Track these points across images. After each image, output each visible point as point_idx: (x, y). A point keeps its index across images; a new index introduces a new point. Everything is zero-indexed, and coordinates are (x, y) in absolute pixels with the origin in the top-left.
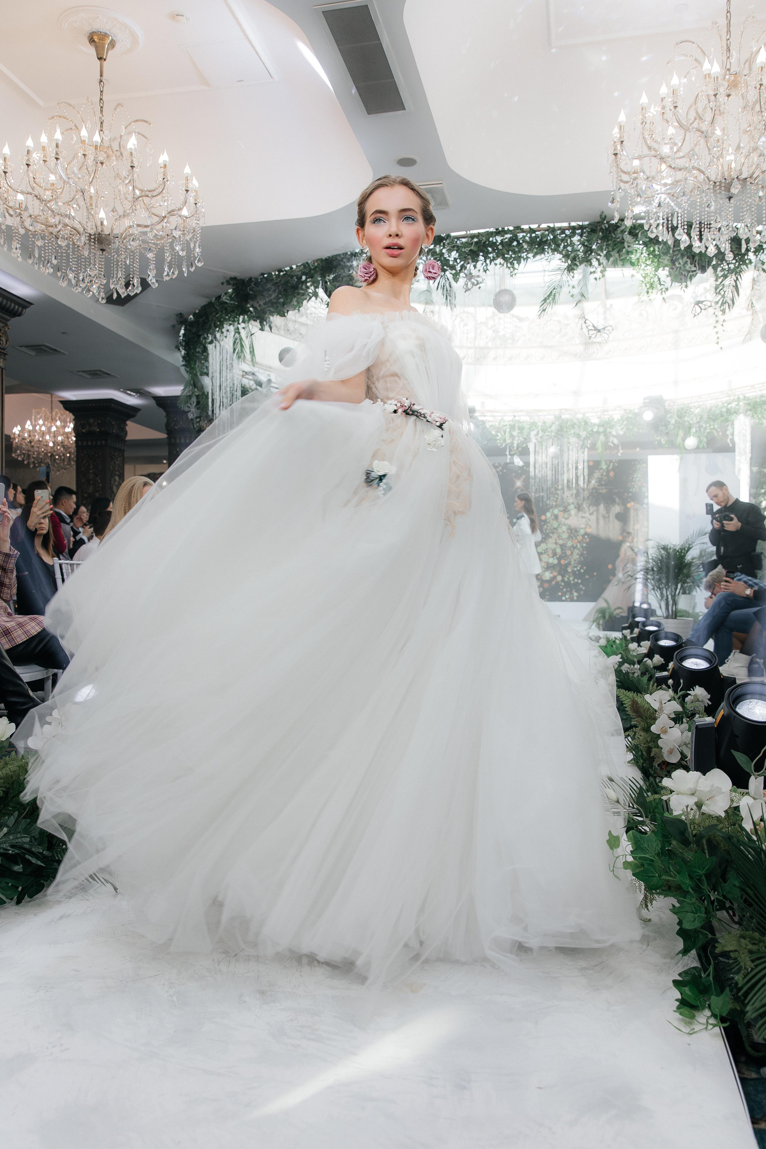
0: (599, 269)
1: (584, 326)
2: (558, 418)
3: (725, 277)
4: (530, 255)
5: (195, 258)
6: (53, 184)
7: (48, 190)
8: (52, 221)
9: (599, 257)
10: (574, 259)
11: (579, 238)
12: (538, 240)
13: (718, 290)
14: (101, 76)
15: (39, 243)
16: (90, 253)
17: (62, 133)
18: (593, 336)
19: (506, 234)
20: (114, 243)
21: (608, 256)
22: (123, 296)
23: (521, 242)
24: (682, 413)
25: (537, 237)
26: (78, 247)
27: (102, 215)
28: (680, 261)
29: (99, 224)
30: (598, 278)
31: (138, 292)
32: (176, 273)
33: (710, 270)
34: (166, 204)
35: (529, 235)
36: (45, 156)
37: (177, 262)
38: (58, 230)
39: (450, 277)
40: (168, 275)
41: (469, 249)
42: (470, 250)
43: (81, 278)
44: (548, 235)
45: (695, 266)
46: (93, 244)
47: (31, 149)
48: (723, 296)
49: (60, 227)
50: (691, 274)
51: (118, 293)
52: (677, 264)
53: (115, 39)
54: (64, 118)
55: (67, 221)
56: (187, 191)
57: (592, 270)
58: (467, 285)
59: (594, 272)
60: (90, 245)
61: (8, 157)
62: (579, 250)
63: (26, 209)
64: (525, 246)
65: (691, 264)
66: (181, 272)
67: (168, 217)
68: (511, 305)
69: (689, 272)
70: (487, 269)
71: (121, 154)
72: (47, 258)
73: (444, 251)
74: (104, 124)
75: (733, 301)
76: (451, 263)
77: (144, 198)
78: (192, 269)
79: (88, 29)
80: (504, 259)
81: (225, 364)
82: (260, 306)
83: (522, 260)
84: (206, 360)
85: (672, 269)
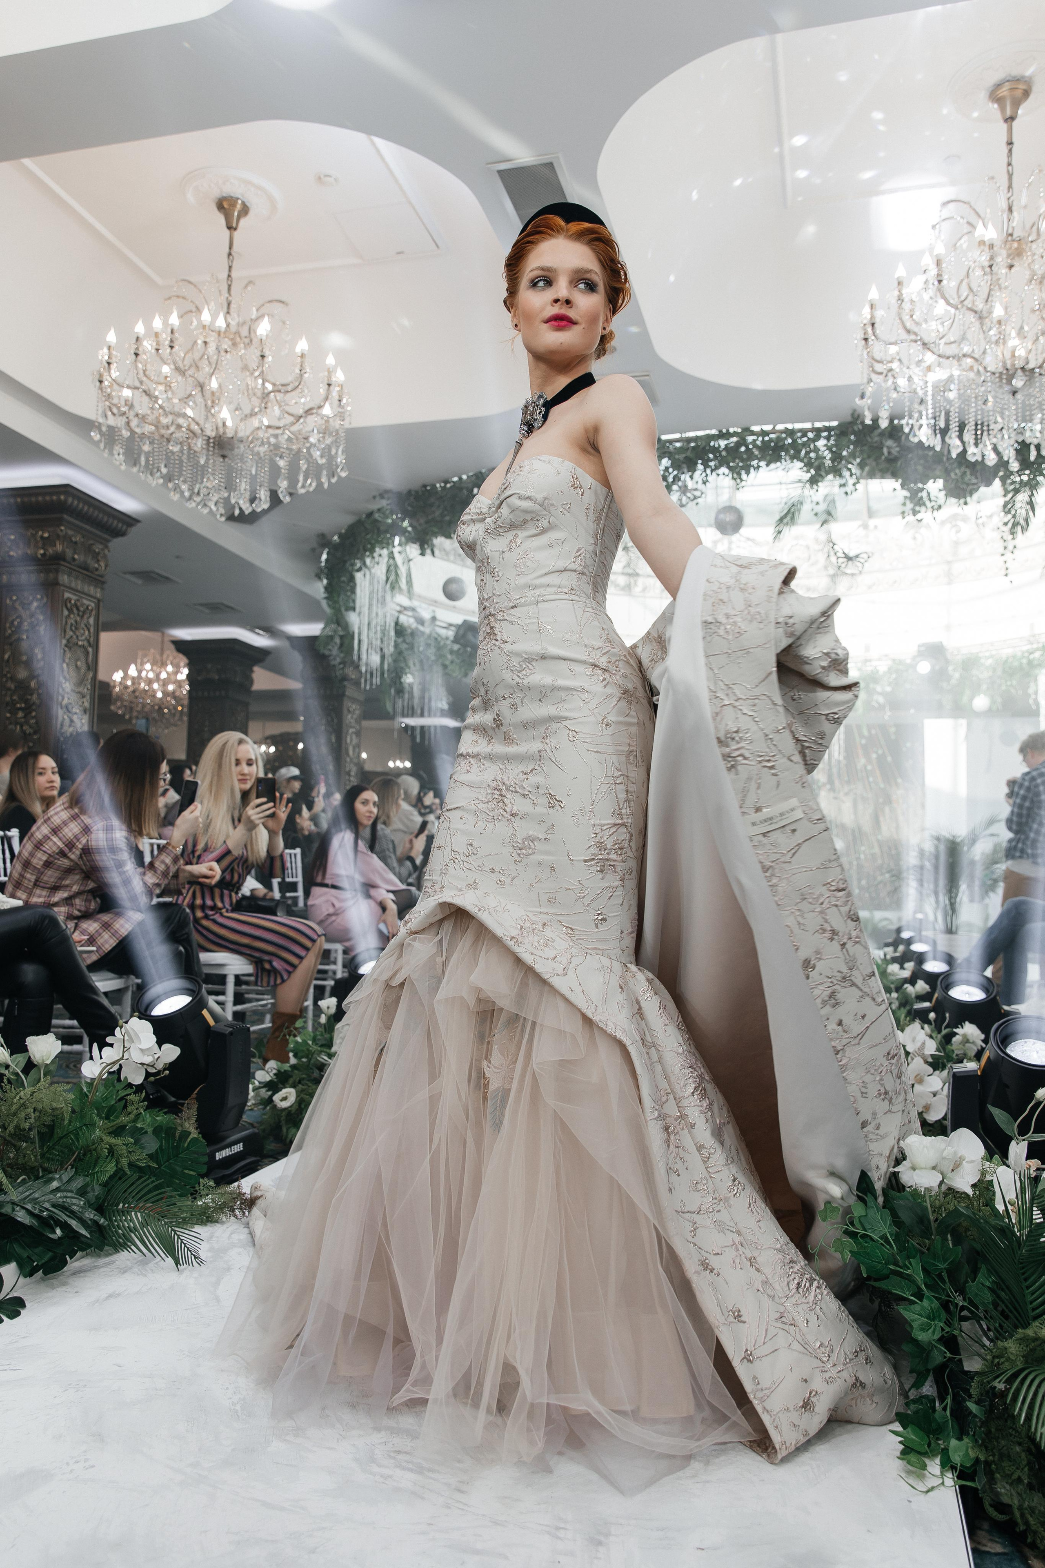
0: (851, 481)
1: (832, 553)
3: (1016, 491)
4: (763, 464)
5: (338, 467)
6: (166, 377)
7: (161, 384)
8: (165, 421)
9: (850, 466)
10: (818, 469)
11: (825, 442)
12: (772, 444)
13: (1007, 508)
14: (231, 248)
15: (146, 448)
16: (207, 460)
17: (181, 317)
18: (843, 566)
19: (732, 437)
20: (239, 448)
21: (861, 466)
22: (247, 512)
23: (751, 447)
24: (968, 664)
25: (771, 440)
26: (195, 452)
27: (225, 414)
28: (957, 471)
29: (220, 425)
30: (849, 492)
31: (266, 506)
32: (314, 484)
33: (996, 483)
34: (303, 400)
35: (760, 439)
36: (158, 343)
37: (315, 470)
38: (170, 432)
40: (303, 486)
41: (684, 455)
42: (686, 457)
43: (196, 491)
44: (786, 439)
45: (976, 478)
46: (211, 449)
47: (141, 336)
48: (1014, 516)
49: (172, 429)
50: (971, 487)
51: (241, 509)
52: (953, 475)
53: (248, 204)
54: (184, 298)
55: (181, 421)
56: (329, 385)
57: (843, 481)
58: (680, 500)
59: (844, 485)
60: (208, 450)
61: (113, 345)
62: (825, 458)
63: (131, 407)
64: (756, 452)
65: (971, 474)
66: (320, 484)
67: (306, 417)
68: (737, 526)
69: (968, 485)
70: (708, 481)
71: (251, 341)
72: (156, 465)
74: (233, 306)
75: (1027, 521)
77: (277, 394)
78: (334, 480)
79: (217, 194)
80: (729, 467)
81: (375, 596)
82: (420, 525)
83: (752, 470)
84: (353, 591)
85: (946, 481)
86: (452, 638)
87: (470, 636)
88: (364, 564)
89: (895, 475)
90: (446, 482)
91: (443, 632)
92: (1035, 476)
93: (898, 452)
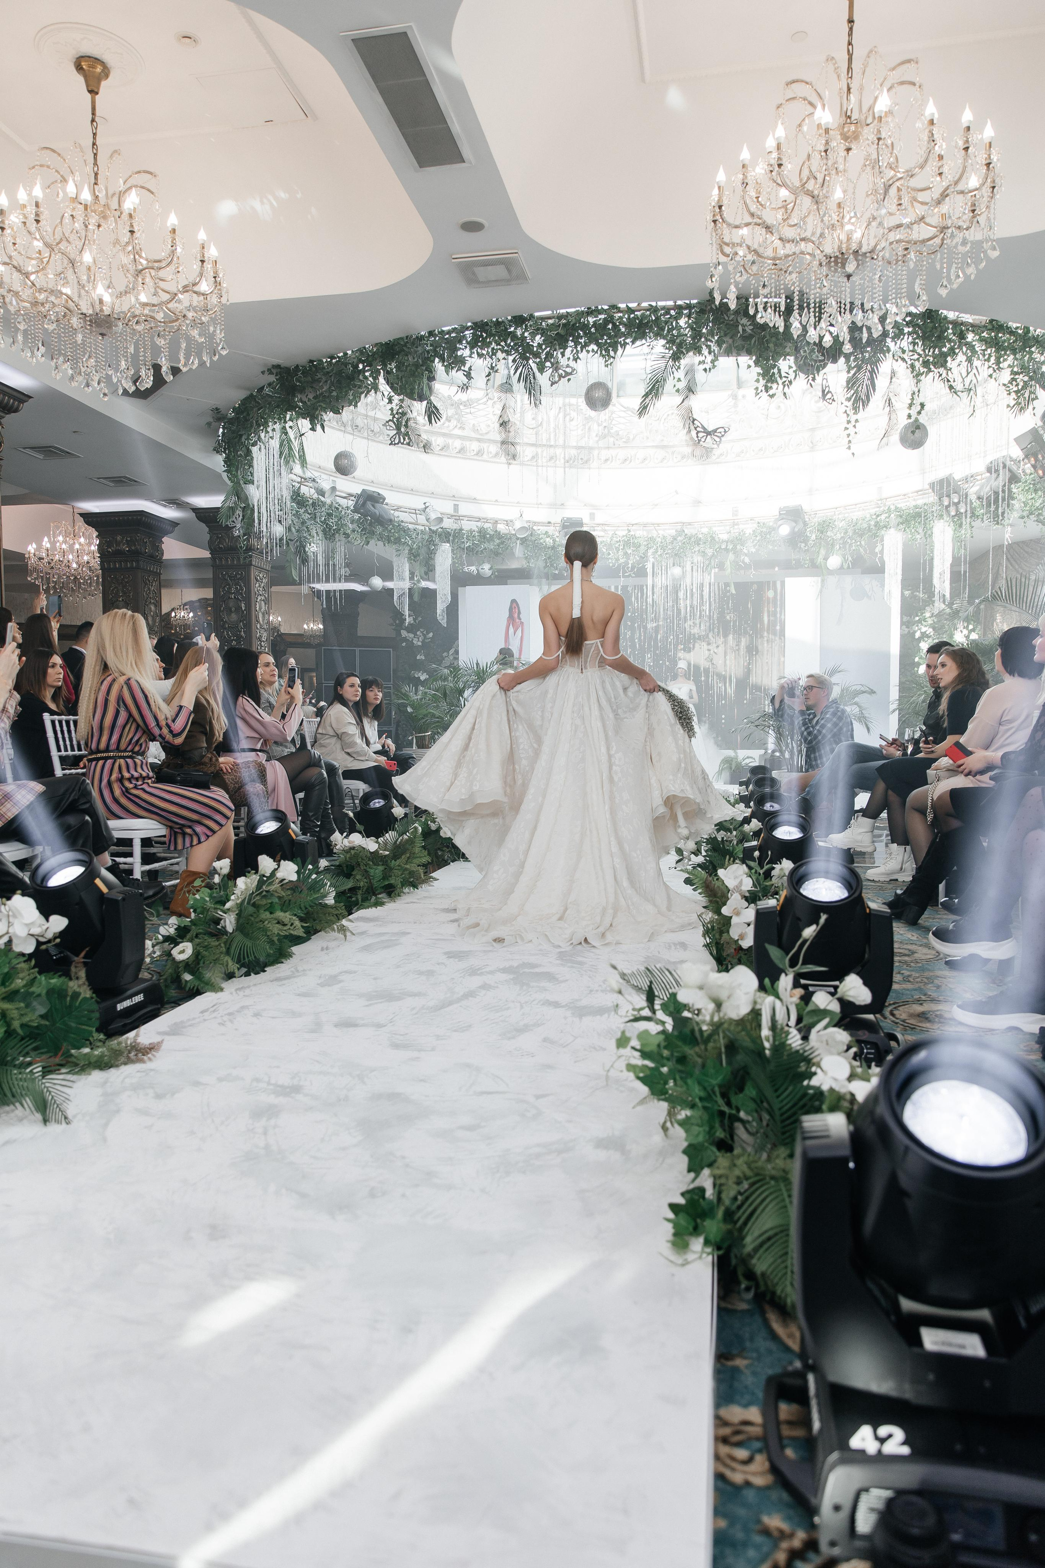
0: (710, 358)
1: (692, 427)
2: (681, 532)
3: (859, 368)
4: (628, 341)
5: (218, 345)
6: (37, 252)
7: (32, 259)
8: (39, 298)
9: (709, 344)
10: (680, 346)
11: (686, 319)
12: (638, 321)
13: (850, 383)
14: (93, 113)
15: (24, 326)
17: (45, 188)
18: (703, 440)
19: (600, 314)
20: (116, 326)
21: (719, 343)
23: (617, 323)
24: (824, 527)
25: (636, 318)
28: (807, 348)
29: (97, 302)
30: (708, 369)
32: (196, 363)
33: (842, 360)
34: (177, 277)
35: (626, 316)
36: (22, 217)
37: (196, 349)
38: (45, 309)
39: (534, 366)
40: (185, 365)
41: (556, 332)
42: (558, 334)
43: (77, 369)
44: (650, 315)
45: (823, 355)
46: (89, 327)
48: (857, 391)
49: (48, 306)
50: (819, 364)
52: (798, 354)
54: (48, 168)
56: (203, 261)
57: (702, 358)
58: (554, 376)
59: (704, 362)
62: (686, 335)
64: (623, 330)
65: (820, 351)
66: (202, 363)
67: (182, 294)
68: (605, 402)
70: (578, 358)
71: (119, 216)
73: (526, 334)
74: (99, 177)
75: (868, 396)
76: (535, 349)
79: (74, 52)
80: (598, 345)
81: (271, 470)
82: (309, 400)
83: (619, 347)
84: (251, 466)
85: (796, 359)
86: (352, 508)
87: (369, 505)
88: (259, 438)
89: (749, 353)
90: (332, 358)
91: (344, 502)
92: (875, 353)
93: (752, 330)
